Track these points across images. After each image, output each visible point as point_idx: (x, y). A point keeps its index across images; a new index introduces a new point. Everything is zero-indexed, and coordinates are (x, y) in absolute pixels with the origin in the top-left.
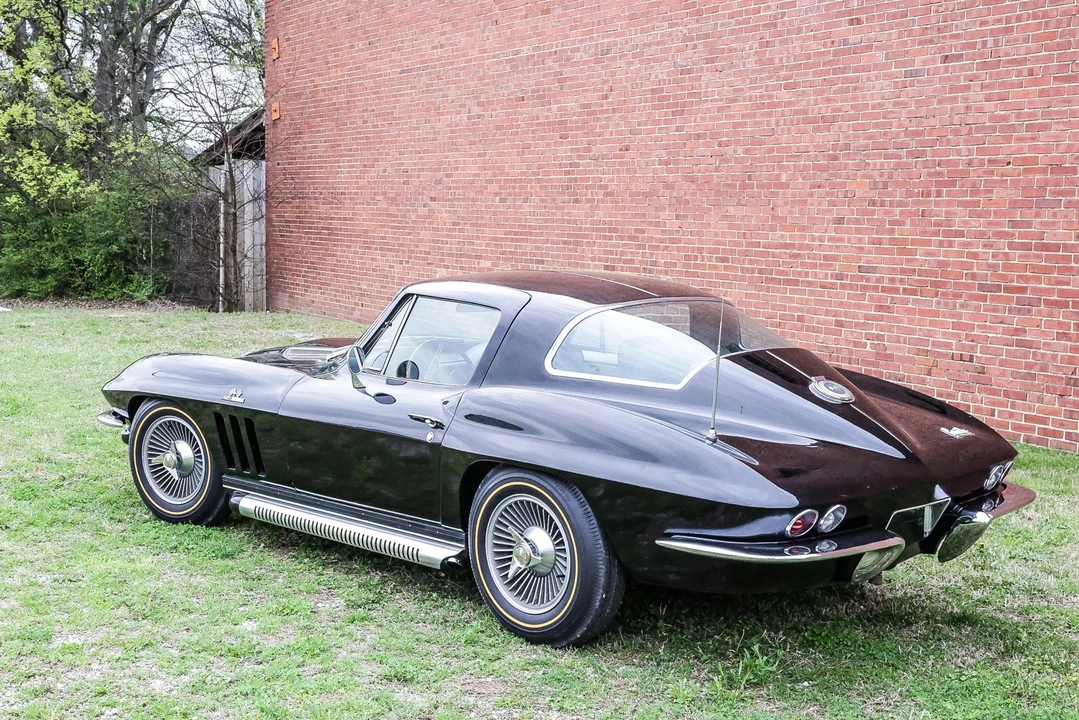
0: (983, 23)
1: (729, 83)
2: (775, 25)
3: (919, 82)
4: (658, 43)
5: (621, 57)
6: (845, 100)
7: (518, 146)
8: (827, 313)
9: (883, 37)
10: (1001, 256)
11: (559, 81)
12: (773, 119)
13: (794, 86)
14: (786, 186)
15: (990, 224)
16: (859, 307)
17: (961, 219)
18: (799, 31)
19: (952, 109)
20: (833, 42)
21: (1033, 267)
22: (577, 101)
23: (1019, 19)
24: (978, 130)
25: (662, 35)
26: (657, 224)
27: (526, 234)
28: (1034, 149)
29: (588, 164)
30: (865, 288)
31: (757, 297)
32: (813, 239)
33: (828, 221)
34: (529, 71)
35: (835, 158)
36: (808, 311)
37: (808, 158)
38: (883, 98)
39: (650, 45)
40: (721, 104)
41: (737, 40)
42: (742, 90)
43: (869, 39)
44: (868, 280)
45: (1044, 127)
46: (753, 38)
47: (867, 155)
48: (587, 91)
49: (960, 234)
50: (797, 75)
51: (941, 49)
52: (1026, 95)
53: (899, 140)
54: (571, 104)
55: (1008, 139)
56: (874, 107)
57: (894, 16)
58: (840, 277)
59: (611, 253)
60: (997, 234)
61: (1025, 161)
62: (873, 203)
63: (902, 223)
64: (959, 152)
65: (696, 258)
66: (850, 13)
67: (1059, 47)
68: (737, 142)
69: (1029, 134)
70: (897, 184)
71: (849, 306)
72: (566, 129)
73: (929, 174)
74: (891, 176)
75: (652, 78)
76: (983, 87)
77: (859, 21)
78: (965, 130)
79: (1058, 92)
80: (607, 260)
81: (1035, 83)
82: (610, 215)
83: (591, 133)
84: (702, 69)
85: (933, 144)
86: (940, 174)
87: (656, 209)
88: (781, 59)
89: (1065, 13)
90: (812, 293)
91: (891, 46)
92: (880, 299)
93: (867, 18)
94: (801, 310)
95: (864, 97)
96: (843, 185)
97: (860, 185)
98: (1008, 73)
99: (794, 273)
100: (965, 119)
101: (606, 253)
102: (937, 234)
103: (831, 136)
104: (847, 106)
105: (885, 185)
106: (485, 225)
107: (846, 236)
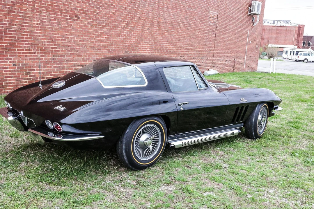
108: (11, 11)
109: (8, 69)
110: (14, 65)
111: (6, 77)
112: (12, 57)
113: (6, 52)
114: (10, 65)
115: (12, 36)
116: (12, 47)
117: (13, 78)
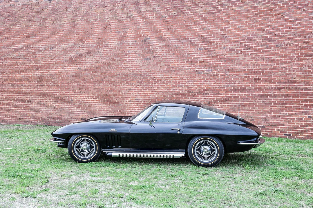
0: (163, 50)
1: (94, 58)
2: (108, 47)
3: (148, 61)
4: (71, 48)
5: (58, 50)
6: (129, 64)
7: (18, 71)
8: (127, 109)
9: (138, 51)
10: (171, 96)
11: (34, 55)
12: (109, 67)
13: (115, 60)
14: (114, 82)
15: (168, 90)
16: (136, 108)
17: (161, 88)
18: (115, 48)
19: (157, 67)
20: (125, 51)
21: (178, 98)
22: (42, 60)
23: (171, 50)
24: (163, 71)
25: (72, 46)
26: (73, 91)
27: (23, 94)
28: (177, 75)
29: (47, 76)
30: (137, 103)
31: (107, 107)
32: (122, 93)
33: (126, 89)
34: (22, 52)
35: (128, 76)
36: (122, 109)
37: (120, 76)
38: (139, 64)
39: (68, 48)
40: (93, 63)
41: (97, 49)
42: (99, 60)
43: (135, 51)
44: (138, 102)
45: (179, 71)
46: (102, 49)
47: (136, 76)
48: (46, 58)
49: (161, 92)
50: (115, 58)
51: (154, 55)
52: (174, 65)
53: (144, 73)
54: (39, 61)
55: (171, 73)
56: (137, 65)
57: (141, 47)
58: (131, 101)
59: (57, 98)
60: (169, 92)
61: (175, 77)
62: (139, 86)
63: (147, 90)
64: (159, 75)
65: (87, 99)
66: (129, 46)
67: (180, 56)
68: (98, 72)
69: (175, 72)
70: (144, 82)
71: (133, 107)
72: (38, 67)
73: (152, 80)
74: (143, 80)
75: (69, 56)
76: (164, 63)
77: (132, 48)
78: (160, 71)
79: (181, 64)
80: (55, 100)
81: (176, 62)
82: (56, 89)
83: (47, 68)
84: (86, 55)
85: (153, 73)
86: (155, 80)
87: (72, 87)
88: (110, 54)
89: (181, 50)
90: (123, 105)
91: (141, 53)
92: (141, 106)
93: (134, 47)
94: (120, 109)
95: (134, 63)
96: (130, 82)
97: (134, 82)
98: (170, 61)
99: (117, 101)
100: (160, 69)
101: (54, 98)
102: (155, 92)
103: (126, 71)
104: (130, 65)
105: (141, 82)
106: (5, 92)
107: (132, 93)
108: (307, 75)
109: (303, 120)
110: (309, 117)
111: (301, 126)
112: (307, 111)
113: (302, 107)
114: (305, 117)
115: (308, 94)
116: (307, 102)
117: (308, 127)
